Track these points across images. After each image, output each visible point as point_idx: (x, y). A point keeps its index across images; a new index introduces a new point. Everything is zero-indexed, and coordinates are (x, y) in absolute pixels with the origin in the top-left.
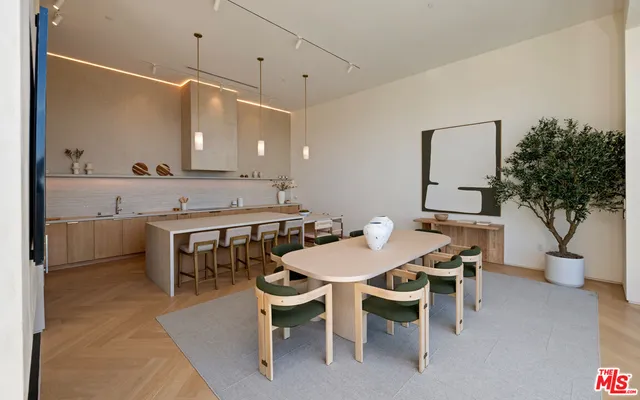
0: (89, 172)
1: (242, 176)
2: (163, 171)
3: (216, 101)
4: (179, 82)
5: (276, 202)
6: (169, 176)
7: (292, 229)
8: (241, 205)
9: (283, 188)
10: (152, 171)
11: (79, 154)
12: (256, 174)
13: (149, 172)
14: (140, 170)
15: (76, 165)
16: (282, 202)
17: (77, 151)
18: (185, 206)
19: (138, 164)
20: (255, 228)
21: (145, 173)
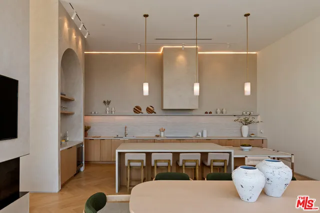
0: (113, 112)
1: (206, 113)
2: (150, 111)
3: (181, 58)
4: (159, 50)
5: (240, 135)
6: (153, 114)
7: (214, 161)
8: (205, 136)
9: (247, 123)
10: (144, 110)
11: (109, 103)
12: (219, 111)
13: (142, 111)
14: (137, 110)
15: (108, 109)
16: (245, 135)
17: (108, 102)
18: (162, 134)
19: (136, 107)
20: (176, 155)
21: (140, 112)
